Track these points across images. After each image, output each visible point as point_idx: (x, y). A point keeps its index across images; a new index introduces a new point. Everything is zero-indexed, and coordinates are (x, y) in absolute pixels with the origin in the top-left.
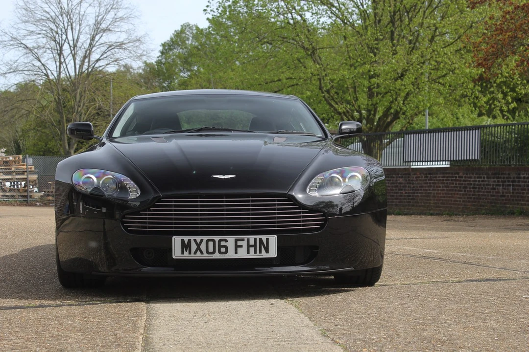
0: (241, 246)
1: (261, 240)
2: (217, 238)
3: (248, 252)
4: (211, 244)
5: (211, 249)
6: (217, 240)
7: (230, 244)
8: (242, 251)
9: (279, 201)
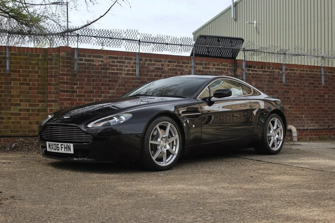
0: (62, 148)
1: (68, 145)
2: (56, 143)
3: (65, 151)
4: (55, 145)
5: (55, 149)
6: (56, 144)
7: (60, 146)
8: (63, 149)
9: (76, 128)
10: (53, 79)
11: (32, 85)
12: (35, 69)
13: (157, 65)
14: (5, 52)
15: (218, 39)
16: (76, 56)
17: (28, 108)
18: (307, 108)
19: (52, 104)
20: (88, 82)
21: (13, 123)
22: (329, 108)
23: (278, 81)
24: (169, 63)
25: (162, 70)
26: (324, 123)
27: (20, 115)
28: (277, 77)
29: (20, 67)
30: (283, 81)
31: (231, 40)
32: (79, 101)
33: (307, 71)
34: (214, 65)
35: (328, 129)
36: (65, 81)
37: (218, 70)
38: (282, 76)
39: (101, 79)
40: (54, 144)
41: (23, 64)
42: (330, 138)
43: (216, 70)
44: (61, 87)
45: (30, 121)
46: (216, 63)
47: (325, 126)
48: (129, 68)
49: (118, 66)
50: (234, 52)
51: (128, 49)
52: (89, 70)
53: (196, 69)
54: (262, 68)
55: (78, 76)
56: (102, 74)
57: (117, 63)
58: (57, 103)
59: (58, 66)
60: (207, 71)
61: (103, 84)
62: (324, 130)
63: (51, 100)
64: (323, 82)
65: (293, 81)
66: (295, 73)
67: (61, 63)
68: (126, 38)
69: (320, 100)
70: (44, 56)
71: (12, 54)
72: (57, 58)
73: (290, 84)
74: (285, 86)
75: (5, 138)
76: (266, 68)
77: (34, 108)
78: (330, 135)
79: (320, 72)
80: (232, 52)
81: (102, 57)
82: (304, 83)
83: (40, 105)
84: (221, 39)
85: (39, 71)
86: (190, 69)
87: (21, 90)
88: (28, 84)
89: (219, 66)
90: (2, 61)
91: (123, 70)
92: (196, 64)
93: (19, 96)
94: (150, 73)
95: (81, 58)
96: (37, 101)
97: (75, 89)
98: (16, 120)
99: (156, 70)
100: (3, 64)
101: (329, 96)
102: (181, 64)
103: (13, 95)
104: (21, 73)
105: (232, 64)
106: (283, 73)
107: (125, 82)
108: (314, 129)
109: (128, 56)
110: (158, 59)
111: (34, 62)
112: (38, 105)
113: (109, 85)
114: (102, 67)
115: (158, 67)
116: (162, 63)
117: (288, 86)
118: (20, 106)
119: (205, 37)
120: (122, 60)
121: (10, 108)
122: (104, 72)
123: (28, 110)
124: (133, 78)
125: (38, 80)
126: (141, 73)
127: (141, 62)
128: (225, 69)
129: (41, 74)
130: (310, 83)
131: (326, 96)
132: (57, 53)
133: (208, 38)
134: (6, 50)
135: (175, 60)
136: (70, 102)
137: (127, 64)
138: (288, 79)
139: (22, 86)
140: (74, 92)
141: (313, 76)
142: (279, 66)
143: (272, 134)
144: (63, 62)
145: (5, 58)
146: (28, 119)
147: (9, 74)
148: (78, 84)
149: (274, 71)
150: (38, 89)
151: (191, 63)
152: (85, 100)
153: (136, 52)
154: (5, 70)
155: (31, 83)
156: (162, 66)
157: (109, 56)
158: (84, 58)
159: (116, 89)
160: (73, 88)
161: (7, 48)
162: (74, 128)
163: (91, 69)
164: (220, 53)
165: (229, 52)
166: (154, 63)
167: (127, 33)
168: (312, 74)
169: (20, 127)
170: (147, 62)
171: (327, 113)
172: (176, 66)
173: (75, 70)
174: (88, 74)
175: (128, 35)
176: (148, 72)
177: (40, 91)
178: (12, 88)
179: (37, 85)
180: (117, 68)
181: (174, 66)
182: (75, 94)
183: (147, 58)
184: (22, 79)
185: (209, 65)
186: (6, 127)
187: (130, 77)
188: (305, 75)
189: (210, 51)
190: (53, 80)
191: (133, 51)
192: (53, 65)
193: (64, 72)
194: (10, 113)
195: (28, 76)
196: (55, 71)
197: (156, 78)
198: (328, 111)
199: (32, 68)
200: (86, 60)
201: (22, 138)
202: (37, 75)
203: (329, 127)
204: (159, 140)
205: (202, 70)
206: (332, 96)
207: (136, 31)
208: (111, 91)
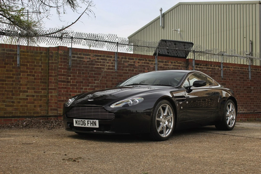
0: (89, 123)
1: (94, 121)
3: (91, 126)
5: (82, 124)
6: (83, 121)
7: (86, 122)
8: (89, 125)
9: (100, 108)
10: (53, 71)
11: (36, 76)
12: (39, 64)
13: (130, 62)
14: (17, 49)
15: (175, 43)
16: (70, 54)
17: (34, 94)
18: (239, 97)
19: (52, 91)
20: (79, 75)
21: (22, 106)
22: (254, 97)
23: (217, 75)
24: (139, 61)
25: (134, 66)
26: (251, 108)
27: (27, 100)
28: (217, 73)
29: (28, 62)
30: (222, 76)
31: (184, 44)
32: (72, 89)
33: (238, 68)
34: (172, 63)
35: (253, 113)
36: (63, 73)
37: (175, 67)
38: (221, 72)
39: (89, 73)
40: (81, 121)
41: (30, 60)
42: (255, 120)
43: (173, 67)
44: (59, 78)
45: (35, 104)
46: (173, 61)
47: (252, 110)
48: (110, 64)
49: (102, 62)
50: (187, 53)
51: (109, 49)
52: (80, 65)
53: (159, 65)
54: (206, 65)
55: (71, 70)
56: (89, 68)
57: (100, 60)
58: (56, 90)
59: (57, 62)
60: (167, 67)
61: (90, 76)
62: (251, 114)
63: (51, 88)
64: (250, 77)
65: (228, 76)
66: (230, 70)
67: (60, 59)
68: (108, 41)
69: (247, 91)
70: (46, 53)
71: (21, 52)
72: (57, 55)
73: (226, 78)
74: (223, 80)
75: (16, 118)
76: (209, 65)
77: (38, 94)
78: (255, 117)
79: (248, 69)
80: (185, 53)
81: (90, 55)
82: (236, 78)
83: (43, 92)
84: (177, 43)
85: (42, 65)
86: (154, 65)
87: (28, 80)
88: (34, 76)
89: (175, 63)
90: (14, 57)
91: (105, 66)
92: (159, 62)
93: (26, 85)
94: (125, 68)
95: (74, 55)
96: (40, 89)
97: (69, 80)
98: (24, 103)
99: (129, 66)
100: (14, 59)
101: (254, 88)
102: (148, 62)
103: (22, 84)
104: (28, 67)
105: (185, 62)
106: (222, 69)
107: (107, 75)
108: (244, 113)
109: (109, 54)
110: (131, 58)
111: (38, 58)
112: (41, 92)
113: (94, 77)
114: (90, 63)
115: (131, 63)
116: (134, 61)
117: (225, 79)
118: (28, 92)
119: (165, 41)
120: (104, 58)
121: (19, 94)
122: (91, 67)
123: (33, 96)
124: (112, 72)
125: (41, 73)
126: (118, 68)
127: (118, 59)
128: (179, 66)
129: (43, 67)
130: (240, 78)
131: (252, 88)
132: (56, 52)
133: (168, 42)
134: (17, 48)
135: (144, 59)
136: (66, 90)
137: (108, 60)
138: (225, 74)
139: (29, 77)
140: (68, 82)
141: (243, 72)
142: (218, 64)
143: (229, 115)
144: (61, 59)
145: (16, 54)
146: (33, 103)
147: (19, 67)
148: (72, 76)
149: (215, 68)
150: (41, 79)
151: (155, 61)
152: (76, 88)
153: (115, 51)
154: (16, 64)
155: (36, 75)
156: (134, 63)
157: (95, 54)
158: (76, 56)
159: (100, 80)
160: (68, 79)
161: (18, 47)
162: (99, 108)
163: (81, 65)
164: (177, 54)
165: (183, 53)
166: (128, 60)
167: (109, 37)
168: (242, 71)
169: (27, 109)
170: (123, 60)
171: (253, 100)
172: (144, 63)
173: (70, 65)
174: (79, 68)
175: (109, 39)
176: (123, 67)
177: (42, 81)
178: (21, 78)
179: (41, 76)
180: (101, 64)
181: (142, 63)
182: (69, 84)
183: (123, 57)
184: (29, 72)
185: (168, 63)
186: (16, 109)
187: (111, 71)
188: (237, 72)
189: (170, 51)
190: (53, 73)
191: (113, 51)
192: (53, 60)
193: (61, 67)
194: (20, 98)
195: (33, 69)
196: (54, 65)
197: (129, 72)
198: (253, 99)
199: (37, 63)
200: (78, 57)
201: (29, 118)
202: (40, 68)
203: (254, 111)
204: (161, 117)
205: (163, 66)
206: (257, 88)
207: (115, 36)
208: (96, 82)
